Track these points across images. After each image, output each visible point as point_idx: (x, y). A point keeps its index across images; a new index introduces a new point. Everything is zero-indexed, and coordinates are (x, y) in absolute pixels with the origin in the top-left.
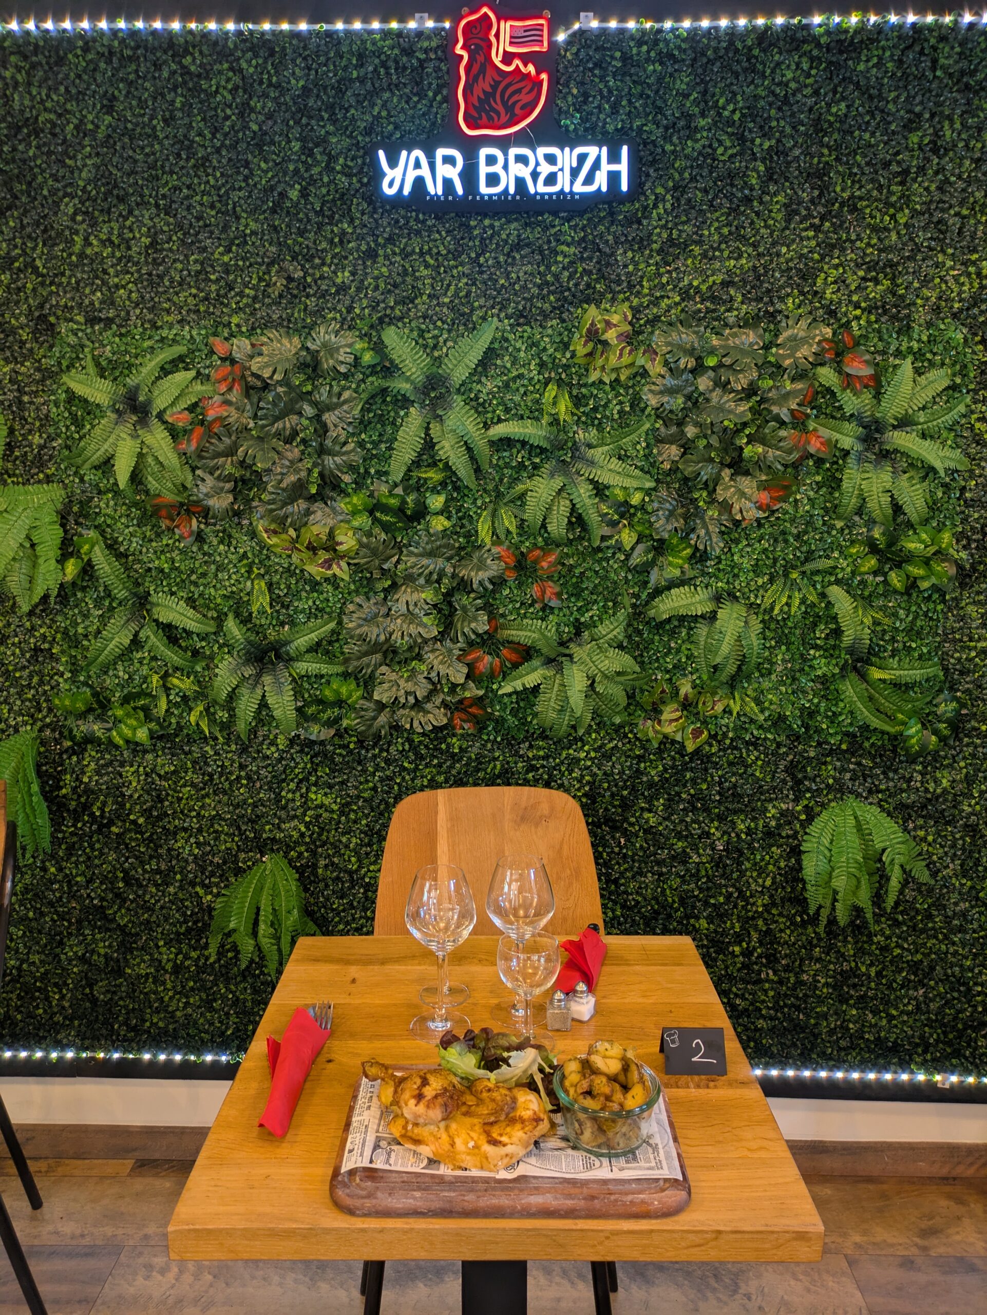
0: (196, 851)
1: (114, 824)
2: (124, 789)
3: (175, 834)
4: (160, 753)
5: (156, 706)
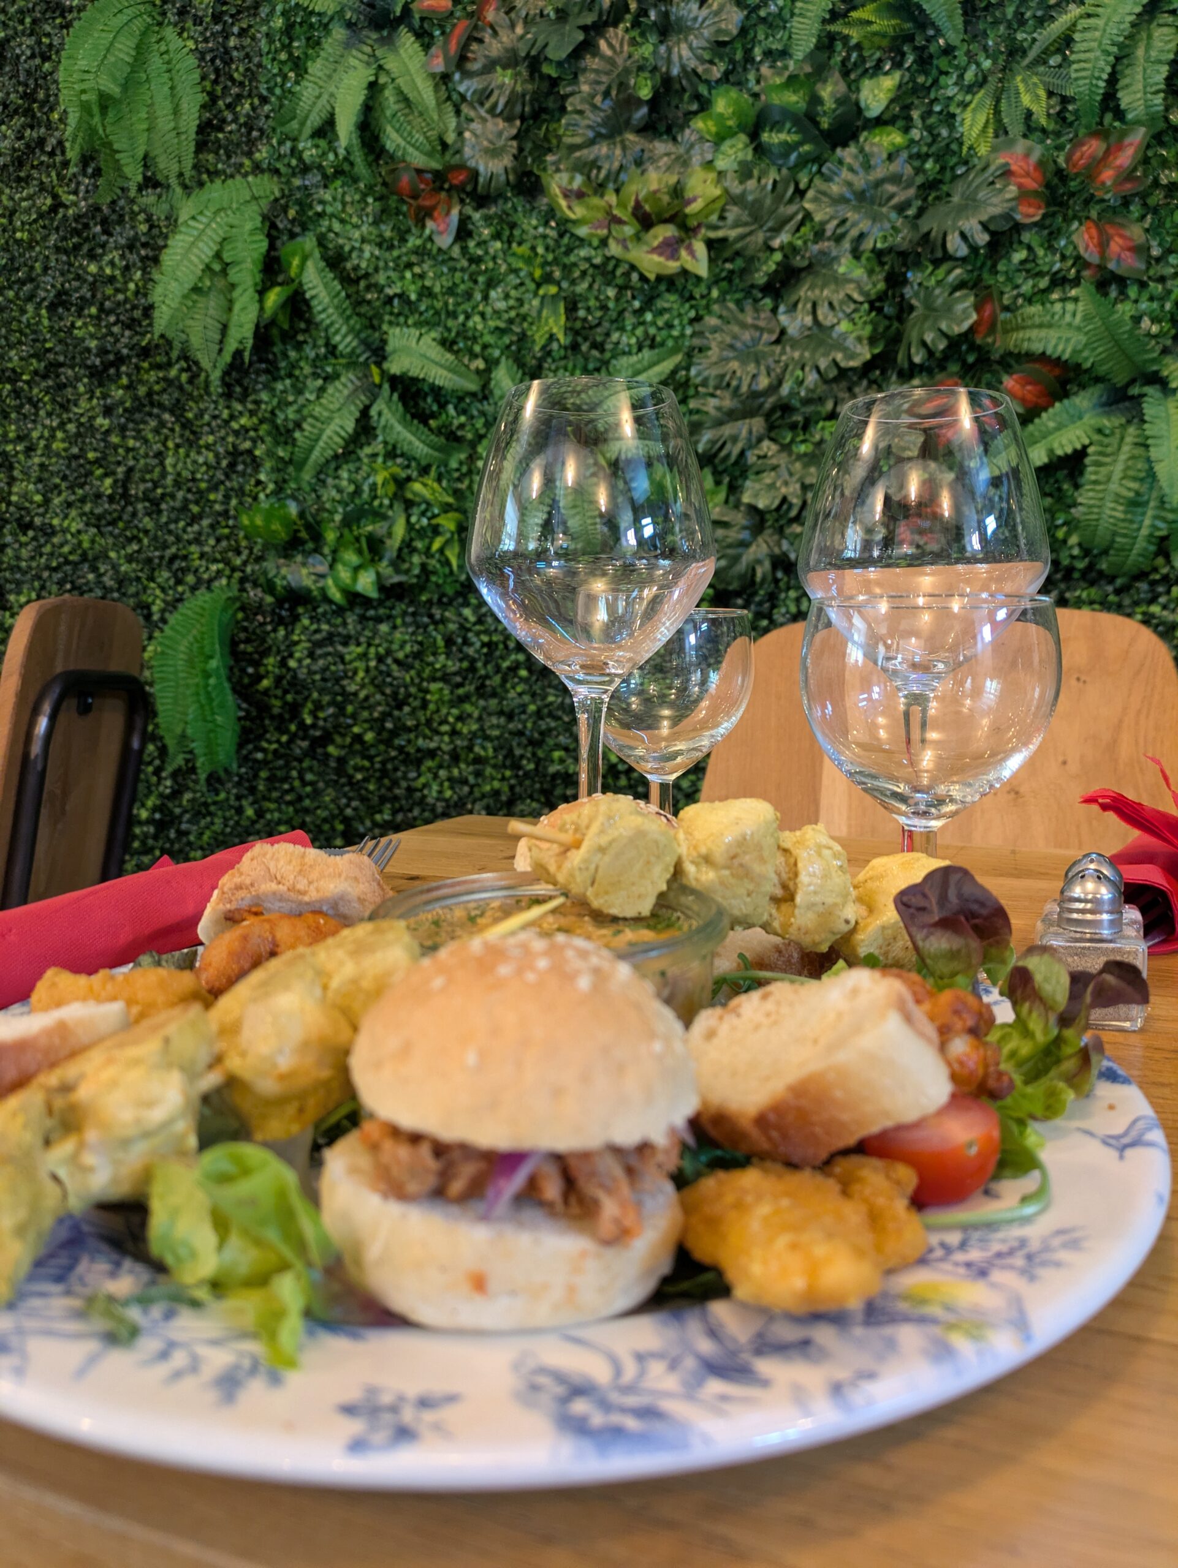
0: (448, 794)
1: (332, 742)
2: (345, 682)
3: (418, 763)
4: (399, 621)
5: (390, 535)
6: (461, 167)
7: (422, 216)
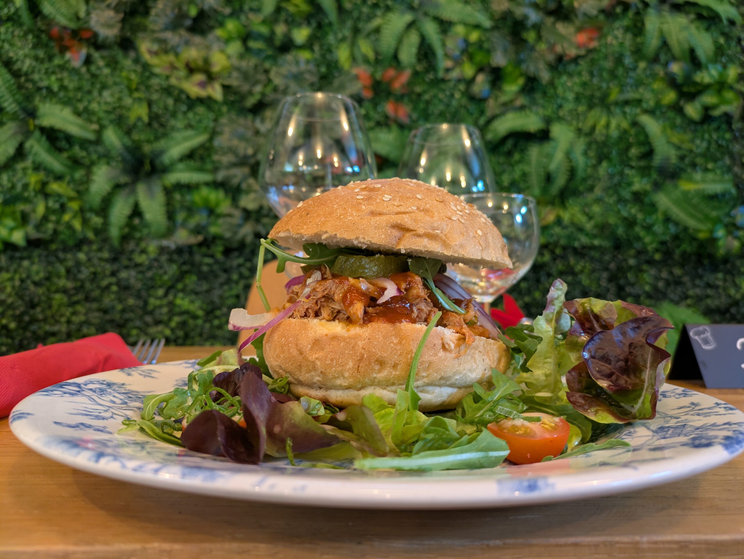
4: (36, 260)
5: (34, 211)
6: (89, 29)
7: (63, 50)
